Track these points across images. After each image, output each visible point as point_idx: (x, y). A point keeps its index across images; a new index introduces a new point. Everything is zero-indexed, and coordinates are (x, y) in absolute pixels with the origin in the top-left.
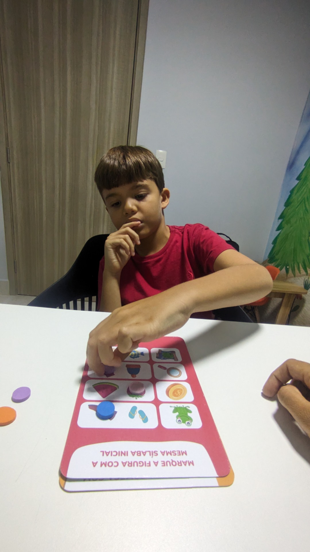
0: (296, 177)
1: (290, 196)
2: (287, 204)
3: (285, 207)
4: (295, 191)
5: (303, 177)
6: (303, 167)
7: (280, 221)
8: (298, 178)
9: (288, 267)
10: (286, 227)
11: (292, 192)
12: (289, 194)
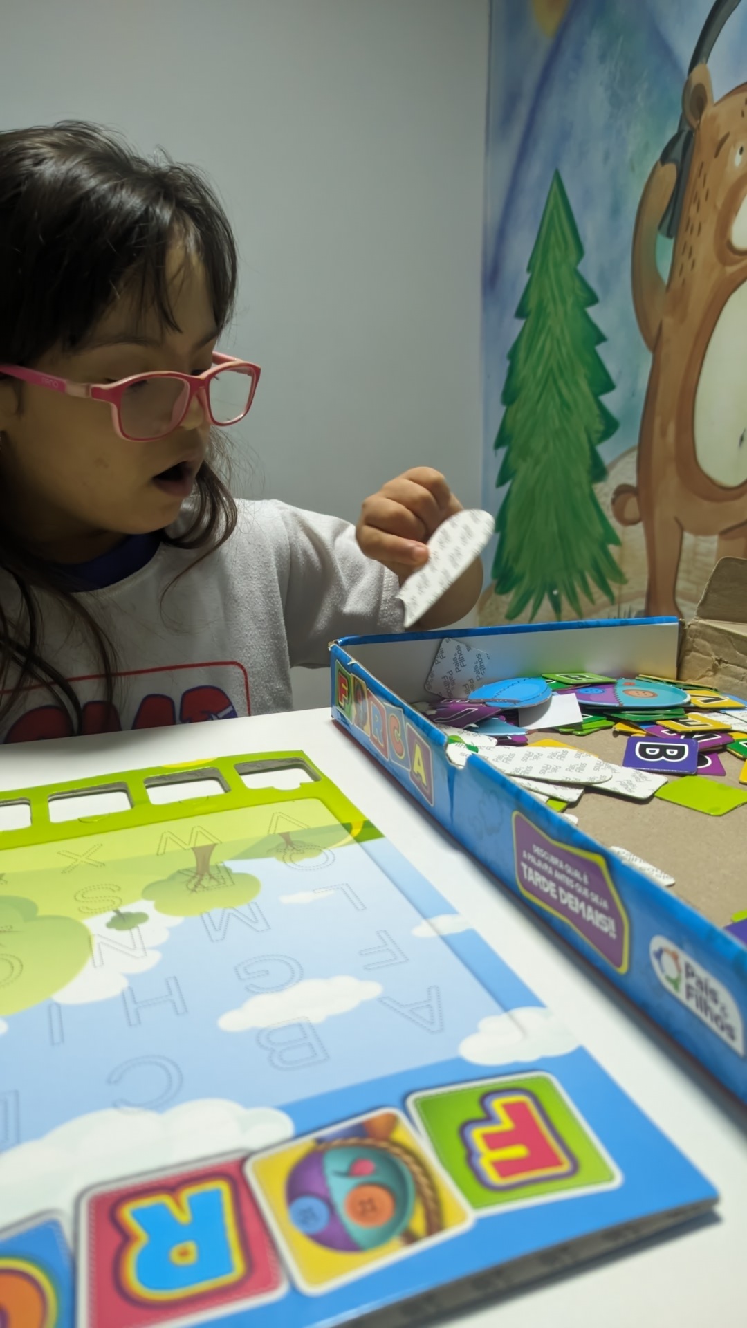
0: (514, 309)
1: (511, 371)
2: (510, 396)
3: (504, 408)
4: (522, 355)
5: (532, 304)
6: (526, 277)
7: (502, 451)
8: (521, 313)
9: (555, 592)
10: (523, 469)
11: (513, 355)
12: (507, 363)
